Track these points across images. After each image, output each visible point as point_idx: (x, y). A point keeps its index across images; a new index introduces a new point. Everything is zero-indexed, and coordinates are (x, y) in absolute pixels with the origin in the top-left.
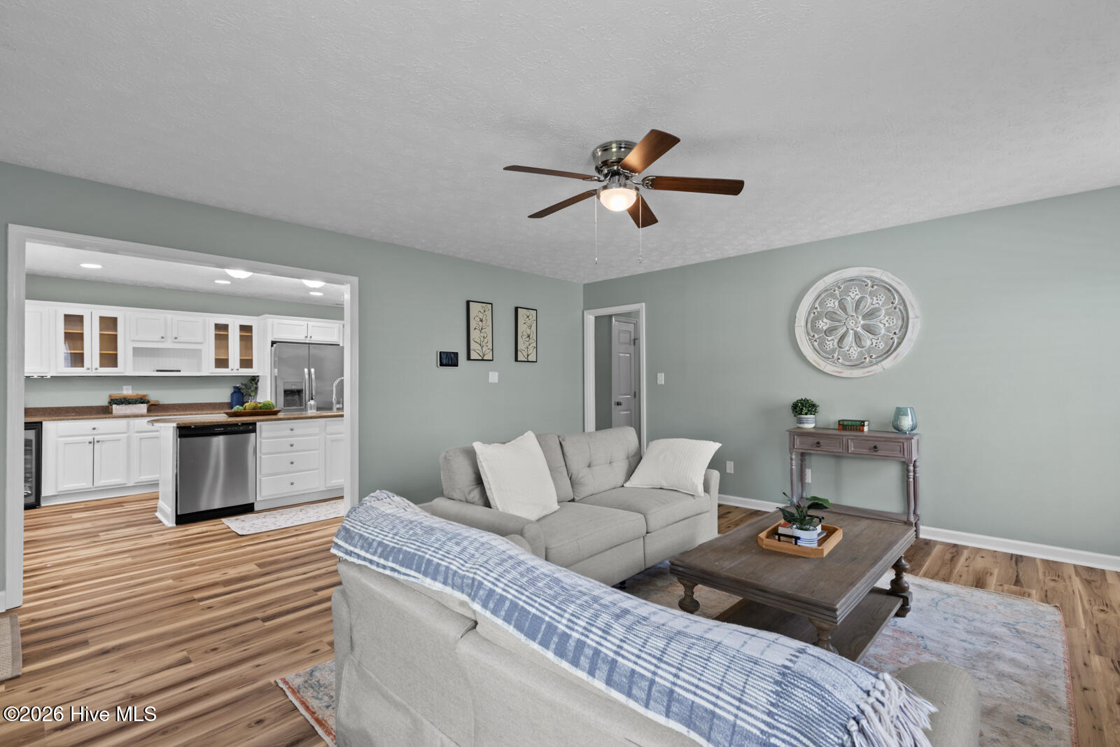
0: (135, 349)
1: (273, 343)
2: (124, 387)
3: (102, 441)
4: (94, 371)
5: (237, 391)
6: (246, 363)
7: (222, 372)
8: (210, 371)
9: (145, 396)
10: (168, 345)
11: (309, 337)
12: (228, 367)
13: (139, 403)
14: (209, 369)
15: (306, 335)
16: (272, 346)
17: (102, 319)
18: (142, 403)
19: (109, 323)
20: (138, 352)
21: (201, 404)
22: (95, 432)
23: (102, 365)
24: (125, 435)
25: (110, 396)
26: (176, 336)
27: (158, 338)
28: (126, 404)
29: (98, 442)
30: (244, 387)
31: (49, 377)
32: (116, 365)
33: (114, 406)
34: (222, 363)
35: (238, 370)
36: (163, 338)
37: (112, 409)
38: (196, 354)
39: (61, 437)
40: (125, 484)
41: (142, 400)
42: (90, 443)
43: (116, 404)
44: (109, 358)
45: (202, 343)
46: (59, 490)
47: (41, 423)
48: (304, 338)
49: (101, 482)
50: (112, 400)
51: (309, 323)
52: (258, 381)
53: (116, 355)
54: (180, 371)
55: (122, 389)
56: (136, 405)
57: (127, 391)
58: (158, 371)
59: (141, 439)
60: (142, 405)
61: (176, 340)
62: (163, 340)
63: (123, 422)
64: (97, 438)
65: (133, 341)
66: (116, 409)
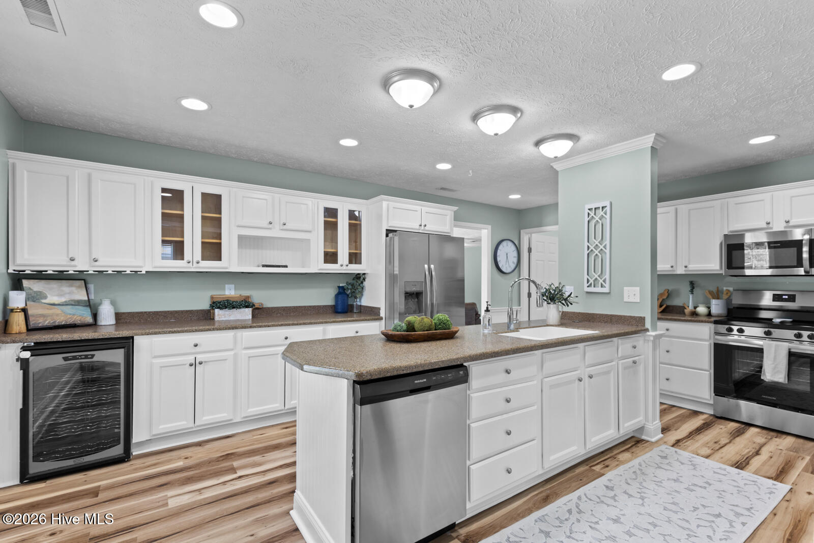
0: (241, 238)
1: (388, 232)
2: (227, 286)
3: (205, 362)
4: (195, 264)
5: (341, 291)
6: (355, 258)
7: (331, 268)
8: (319, 268)
9: (248, 297)
10: (275, 233)
11: (423, 225)
12: (337, 263)
13: (243, 307)
14: (317, 265)
15: (420, 224)
16: (387, 236)
17: (205, 196)
18: (247, 307)
19: (212, 203)
20: (243, 241)
21: (305, 307)
22: (198, 349)
23: (204, 258)
24: (232, 353)
25: (212, 297)
26: (285, 221)
27: (265, 224)
28: (230, 309)
29: (201, 363)
30: (350, 287)
31: (144, 272)
32: (219, 258)
33: (217, 311)
34: (331, 257)
35: (347, 266)
36: (271, 223)
37: (214, 314)
38: (304, 245)
39: (155, 357)
40: (231, 420)
41: (245, 303)
42: (191, 365)
43: (219, 308)
44: (213, 250)
45: (310, 232)
46: (154, 433)
47: (132, 338)
48: (418, 227)
49: (204, 419)
50: (214, 303)
51: (423, 208)
52: (364, 279)
53: (220, 244)
54: (286, 266)
55: (224, 289)
56: (239, 310)
57: (230, 291)
58: (264, 266)
59: (249, 357)
60: (247, 310)
61: (285, 227)
62: (270, 226)
63: (230, 334)
64: (200, 358)
65: (238, 226)
66: (218, 315)
